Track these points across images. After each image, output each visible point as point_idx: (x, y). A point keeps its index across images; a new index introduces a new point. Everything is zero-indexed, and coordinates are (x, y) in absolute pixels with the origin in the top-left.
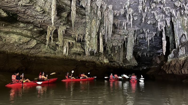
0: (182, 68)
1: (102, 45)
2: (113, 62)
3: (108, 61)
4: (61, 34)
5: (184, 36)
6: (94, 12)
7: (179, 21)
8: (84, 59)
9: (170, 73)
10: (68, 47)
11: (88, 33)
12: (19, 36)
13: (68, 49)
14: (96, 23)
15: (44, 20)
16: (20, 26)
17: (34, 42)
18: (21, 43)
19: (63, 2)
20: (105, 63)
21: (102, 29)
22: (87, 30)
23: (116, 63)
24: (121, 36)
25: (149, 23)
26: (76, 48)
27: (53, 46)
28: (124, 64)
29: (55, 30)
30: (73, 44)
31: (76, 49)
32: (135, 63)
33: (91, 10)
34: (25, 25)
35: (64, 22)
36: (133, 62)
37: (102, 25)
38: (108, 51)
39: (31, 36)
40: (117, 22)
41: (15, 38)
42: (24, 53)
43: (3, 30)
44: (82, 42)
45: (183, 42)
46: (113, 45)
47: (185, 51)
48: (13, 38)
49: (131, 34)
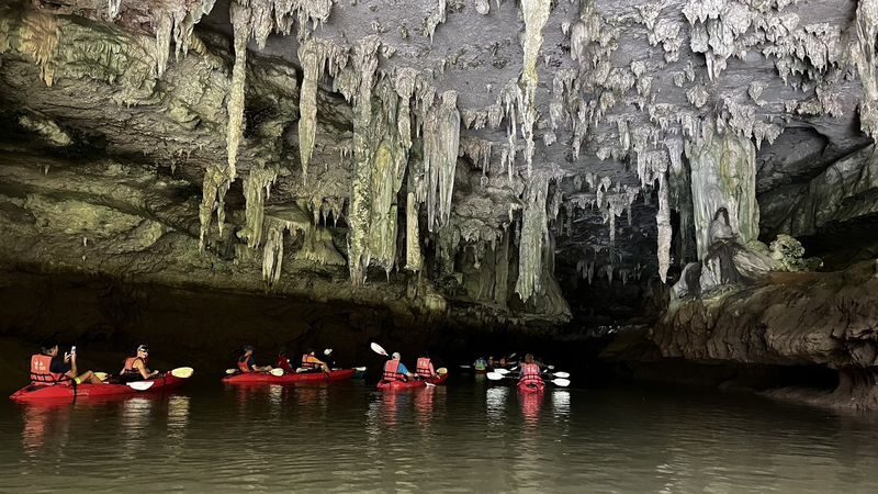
0: (709, 338)
1: (416, 241)
2: (467, 307)
3: (444, 304)
4: (256, 199)
5: (721, 218)
6: (385, 117)
7: (709, 156)
8: (344, 293)
9: (673, 354)
10: (281, 248)
11: (359, 198)
12: (102, 209)
13: (280, 258)
14: (393, 158)
15: (194, 147)
16: (109, 172)
17: (153, 229)
18: (106, 233)
19: (268, 84)
20: (429, 312)
21: (416, 179)
22: (358, 185)
23: (479, 309)
24: (494, 201)
25: (603, 158)
26: (313, 250)
27: (220, 243)
28: (515, 316)
29: (231, 184)
30: (303, 236)
31: (313, 256)
32: (559, 309)
33: (374, 112)
34: (128, 168)
35: (270, 157)
36: (550, 308)
37: (418, 163)
38: (441, 262)
39: (141, 207)
40: (478, 148)
41: (83, 215)
42: (107, 272)
43: (42, 185)
44: (337, 227)
45: (716, 238)
46: (462, 238)
47: (722, 275)
48: (77, 215)
49: (537, 195)
